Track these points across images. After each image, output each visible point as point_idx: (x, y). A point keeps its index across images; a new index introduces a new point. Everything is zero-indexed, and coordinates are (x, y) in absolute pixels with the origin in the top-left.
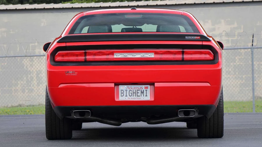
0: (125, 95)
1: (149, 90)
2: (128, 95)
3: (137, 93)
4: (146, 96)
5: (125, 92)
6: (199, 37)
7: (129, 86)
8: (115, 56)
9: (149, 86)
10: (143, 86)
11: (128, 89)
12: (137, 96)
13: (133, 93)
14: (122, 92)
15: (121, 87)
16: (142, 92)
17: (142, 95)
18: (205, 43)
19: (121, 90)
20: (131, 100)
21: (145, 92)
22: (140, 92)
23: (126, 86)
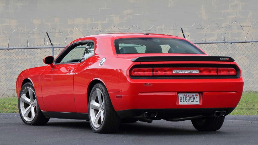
0: (183, 101)
1: (198, 97)
2: (185, 101)
3: (191, 99)
4: (197, 101)
5: (183, 98)
6: (228, 59)
7: (185, 94)
8: (173, 72)
9: (198, 94)
10: (194, 94)
11: (184, 96)
12: (191, 101)
13: (188, 99)
14: (181, 98)
15: (180, 95)
16: (194, 99)
17: (194, 101)
18: (232, 63)
19: (180, 97)
20: (187, 104)
21: (196, 98)
22: (192, 98)
23: (183, 94)
